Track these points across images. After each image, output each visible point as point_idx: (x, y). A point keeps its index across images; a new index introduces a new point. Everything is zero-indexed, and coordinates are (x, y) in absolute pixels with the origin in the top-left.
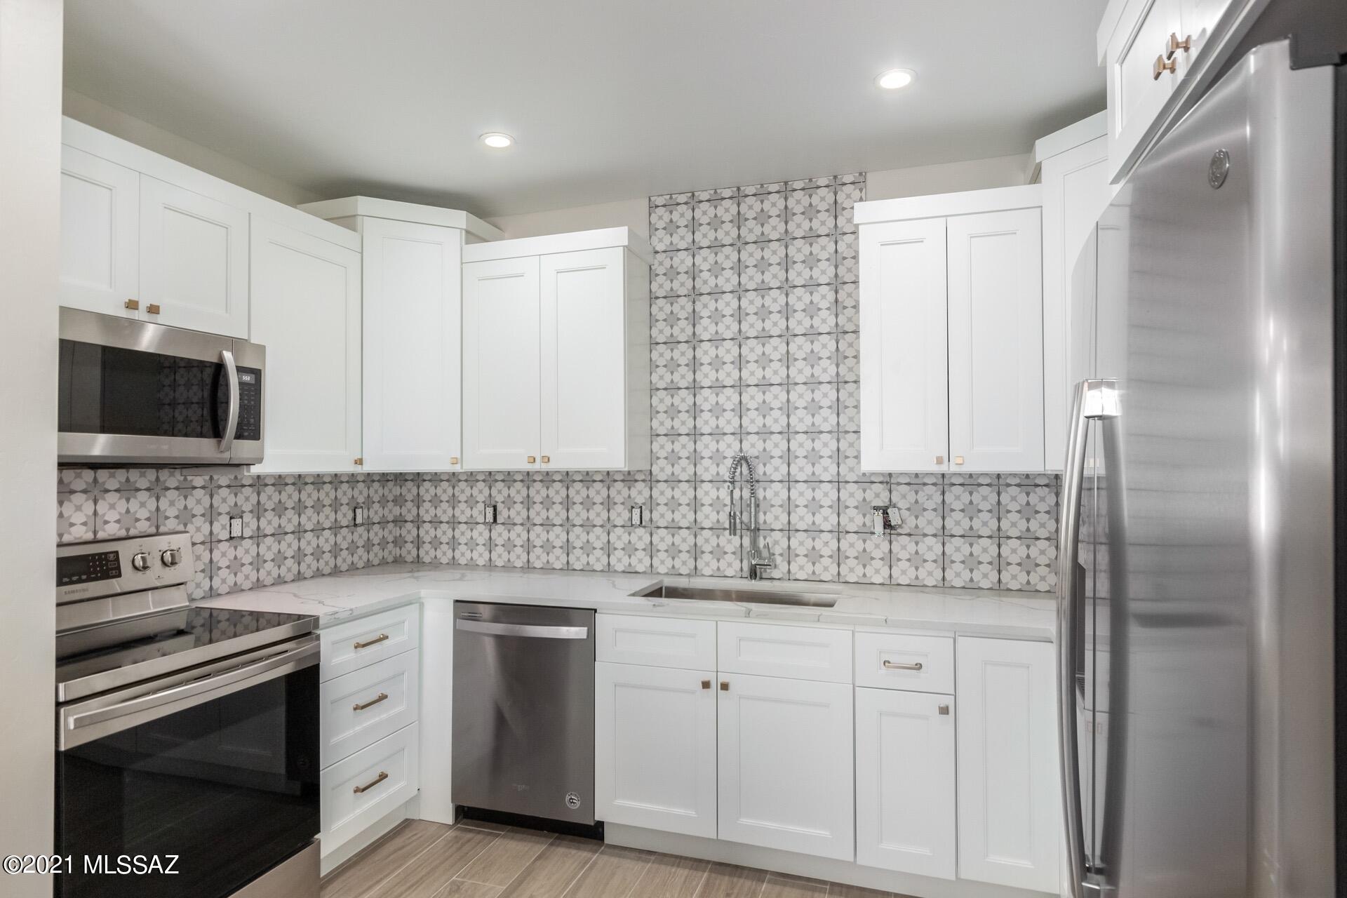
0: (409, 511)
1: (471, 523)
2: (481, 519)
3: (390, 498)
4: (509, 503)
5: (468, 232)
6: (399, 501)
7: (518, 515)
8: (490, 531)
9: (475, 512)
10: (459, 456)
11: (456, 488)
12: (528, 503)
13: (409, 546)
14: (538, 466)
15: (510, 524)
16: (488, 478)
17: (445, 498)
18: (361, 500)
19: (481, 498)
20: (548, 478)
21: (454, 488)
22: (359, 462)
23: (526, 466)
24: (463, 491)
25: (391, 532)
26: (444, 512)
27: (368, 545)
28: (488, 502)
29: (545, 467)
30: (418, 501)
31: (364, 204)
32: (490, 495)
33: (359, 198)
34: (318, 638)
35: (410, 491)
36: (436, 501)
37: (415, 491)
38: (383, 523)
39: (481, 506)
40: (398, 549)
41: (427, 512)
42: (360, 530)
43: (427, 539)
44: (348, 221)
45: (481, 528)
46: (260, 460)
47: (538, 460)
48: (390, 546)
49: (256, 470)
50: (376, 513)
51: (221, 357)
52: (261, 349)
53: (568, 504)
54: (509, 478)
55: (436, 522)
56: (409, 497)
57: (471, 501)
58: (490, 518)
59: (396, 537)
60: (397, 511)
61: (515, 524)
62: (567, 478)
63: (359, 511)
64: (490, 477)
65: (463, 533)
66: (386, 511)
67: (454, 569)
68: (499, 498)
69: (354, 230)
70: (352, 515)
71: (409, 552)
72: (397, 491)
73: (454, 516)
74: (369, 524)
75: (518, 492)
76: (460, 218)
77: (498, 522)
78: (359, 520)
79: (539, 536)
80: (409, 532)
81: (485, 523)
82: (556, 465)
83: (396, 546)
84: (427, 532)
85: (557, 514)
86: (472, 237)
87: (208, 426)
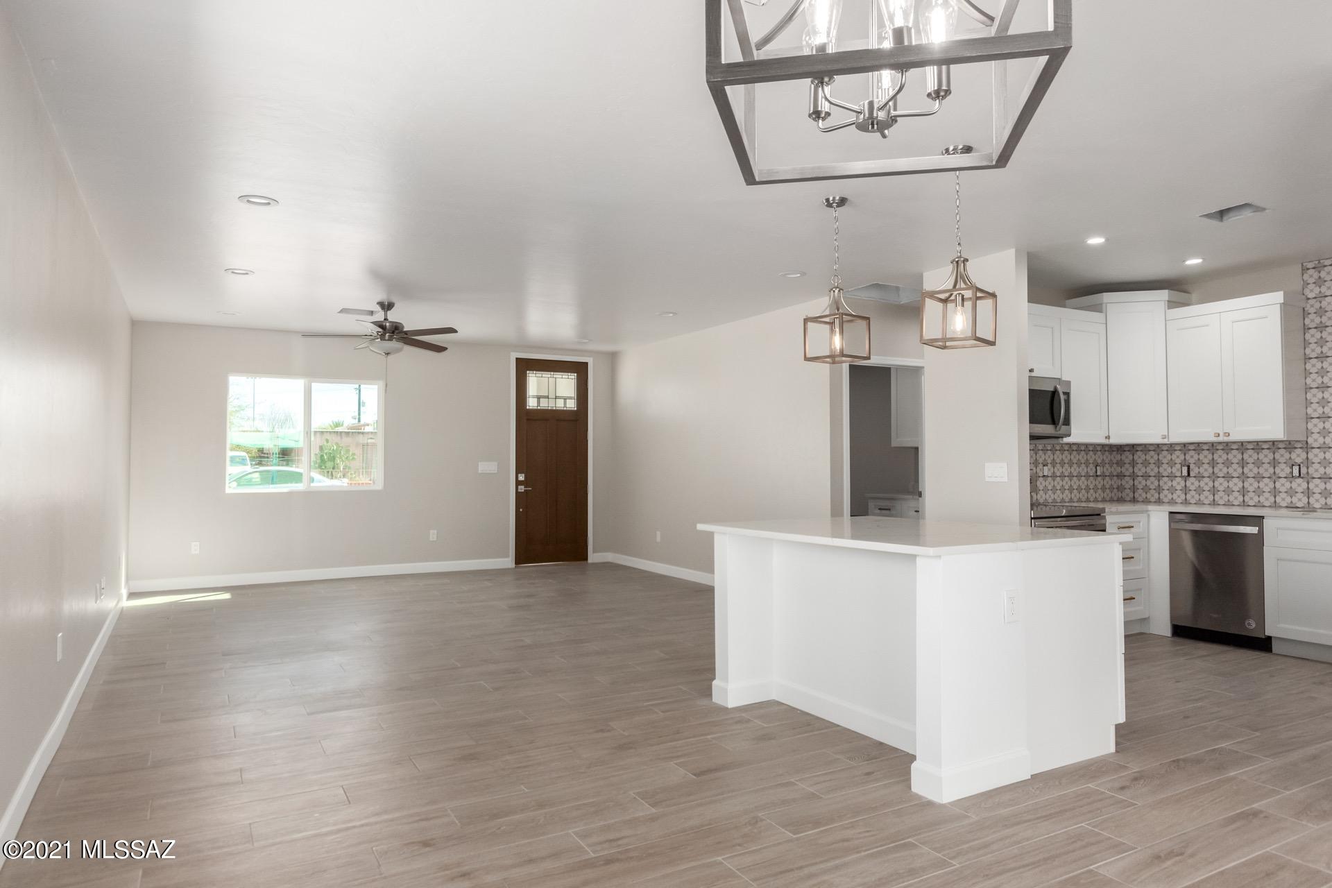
0: (1127, 470)
1: (1172, 477)
2: (1179, 474)
3: (1115, 461)
4: (1199, 463)
5: (1168, 301)
6: (1120, 463)
7: (1206, 470)
8: (1186, 481)
9: (1174, 470)
10: (1167, 434)
11: (1160, 455)
12: (1213, 463)
13: (1128, 491)
14: (1221, 439)
15: (1199, 477)
16: (1183, 448)
17: (1152, 461)
18: (1099, 461)
19: (1178, 461)
20: (1227, 446)
21: (1158, 455)
22: (1108, 437)
23: (1212, 439)
24: (1165, 457)
25: (1116, 482)
26: (1152, 469)
27: (1104, 488)
28: (1184, 463)
29: (1226, 439)
30: (1133, 463)
31: (1107, 297)
32: (1185, 459)
33: (1104, 294)
34: (1104, 518)
35: (1127, 457)
36: (1146, 463)
37: (1131, 457)
38: (1111, 476)
39: (1178, 466)
40: (1120, 493)
41: (1140, 469)
42: (1099, 478)
43: (1140, 487)
44: (1097, 308)
45: (1179, 479)
46: (1069, 435)
47: (1221, 434)
48: (1115, 490)
49: (1066, 440)
50: (1108, 470)
51: (1056, 388)
52: (1068, 383)
53: (1243, 463)
54: (1198, 447)
55: (1146, 476)
56: (1127, 461)
57: (1171, 463)
58: (1185, 473)
59: (1118, 486)
60: (1119, 469)
61: (1203, 477)
62: (1242, 446)
63: (1098, 468)
64: (1185, 447)
65: (1165, 483)
66: (1113, 469)
67: (1159, 505)
68: (1192, 461)
69: (1101, 312)
70: (1095, 470)
71: (1128, 495)
72: (1119, 457)
73: (1159, 472)
74: (1104, 476)
75: (1206, 456)
76: (1164, 294)
77: (1191, 475)
78: (1098, 473)
79: (1221, 484)
80: (1128, 483)
81: (1181, 476)
82: (1234, 437)
83: (1118, 491)
84: (1140, 483)
85: (1235, 470)
86: (1172, 304)
87: (1049, 418)
